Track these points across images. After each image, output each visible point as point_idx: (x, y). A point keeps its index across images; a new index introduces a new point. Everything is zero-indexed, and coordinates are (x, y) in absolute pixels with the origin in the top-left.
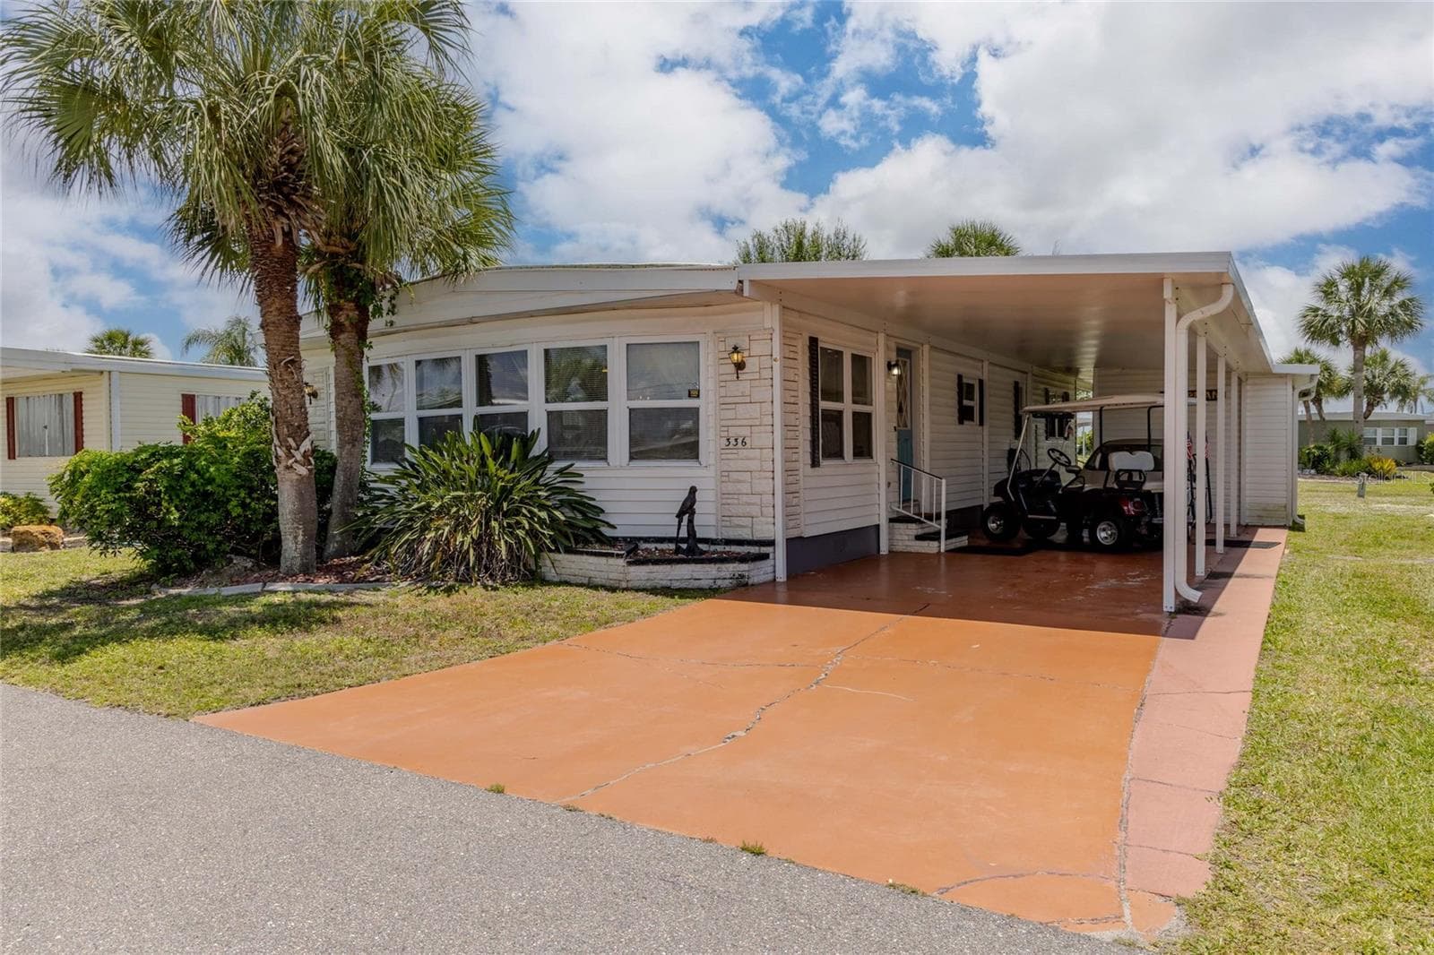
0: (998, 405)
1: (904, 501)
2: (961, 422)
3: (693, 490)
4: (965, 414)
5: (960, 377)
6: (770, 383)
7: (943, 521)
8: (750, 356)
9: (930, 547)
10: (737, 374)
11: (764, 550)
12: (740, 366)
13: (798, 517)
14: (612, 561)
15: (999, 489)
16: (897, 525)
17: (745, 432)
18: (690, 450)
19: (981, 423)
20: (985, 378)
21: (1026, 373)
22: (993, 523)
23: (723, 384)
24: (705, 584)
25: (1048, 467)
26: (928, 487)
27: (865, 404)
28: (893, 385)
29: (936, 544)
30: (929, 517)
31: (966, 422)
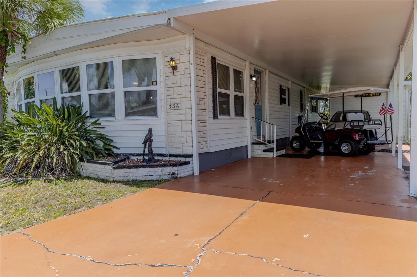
0: (295, 98)
1: (258, 135)
2: (281, 104)
3: (150, 130)
4: (282, 101)
5: (281, 86)
6: (189, 76)
7: (275, 143)
8: (179, 63)
9: (269, 155)
10: (173, 72)
11: (188, 159)
12: (175, 68)
13: (206, 143)
14: (106, 167)
15: (298, 130)
16: (255, 145)
17: (178, 101)
18: (153, 112)
19: (289, 105)
20: (290, 87)
21: (304, 87)
22: (295, 144)
23: (167, 78)
24: (155, 178)
25: (318, 121)
26: (268, 130)
27: (241, 92)
28: (253, 85)
29: (272, 153)
30: (269, 142)
31: (283, 104)
